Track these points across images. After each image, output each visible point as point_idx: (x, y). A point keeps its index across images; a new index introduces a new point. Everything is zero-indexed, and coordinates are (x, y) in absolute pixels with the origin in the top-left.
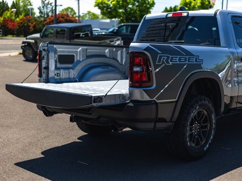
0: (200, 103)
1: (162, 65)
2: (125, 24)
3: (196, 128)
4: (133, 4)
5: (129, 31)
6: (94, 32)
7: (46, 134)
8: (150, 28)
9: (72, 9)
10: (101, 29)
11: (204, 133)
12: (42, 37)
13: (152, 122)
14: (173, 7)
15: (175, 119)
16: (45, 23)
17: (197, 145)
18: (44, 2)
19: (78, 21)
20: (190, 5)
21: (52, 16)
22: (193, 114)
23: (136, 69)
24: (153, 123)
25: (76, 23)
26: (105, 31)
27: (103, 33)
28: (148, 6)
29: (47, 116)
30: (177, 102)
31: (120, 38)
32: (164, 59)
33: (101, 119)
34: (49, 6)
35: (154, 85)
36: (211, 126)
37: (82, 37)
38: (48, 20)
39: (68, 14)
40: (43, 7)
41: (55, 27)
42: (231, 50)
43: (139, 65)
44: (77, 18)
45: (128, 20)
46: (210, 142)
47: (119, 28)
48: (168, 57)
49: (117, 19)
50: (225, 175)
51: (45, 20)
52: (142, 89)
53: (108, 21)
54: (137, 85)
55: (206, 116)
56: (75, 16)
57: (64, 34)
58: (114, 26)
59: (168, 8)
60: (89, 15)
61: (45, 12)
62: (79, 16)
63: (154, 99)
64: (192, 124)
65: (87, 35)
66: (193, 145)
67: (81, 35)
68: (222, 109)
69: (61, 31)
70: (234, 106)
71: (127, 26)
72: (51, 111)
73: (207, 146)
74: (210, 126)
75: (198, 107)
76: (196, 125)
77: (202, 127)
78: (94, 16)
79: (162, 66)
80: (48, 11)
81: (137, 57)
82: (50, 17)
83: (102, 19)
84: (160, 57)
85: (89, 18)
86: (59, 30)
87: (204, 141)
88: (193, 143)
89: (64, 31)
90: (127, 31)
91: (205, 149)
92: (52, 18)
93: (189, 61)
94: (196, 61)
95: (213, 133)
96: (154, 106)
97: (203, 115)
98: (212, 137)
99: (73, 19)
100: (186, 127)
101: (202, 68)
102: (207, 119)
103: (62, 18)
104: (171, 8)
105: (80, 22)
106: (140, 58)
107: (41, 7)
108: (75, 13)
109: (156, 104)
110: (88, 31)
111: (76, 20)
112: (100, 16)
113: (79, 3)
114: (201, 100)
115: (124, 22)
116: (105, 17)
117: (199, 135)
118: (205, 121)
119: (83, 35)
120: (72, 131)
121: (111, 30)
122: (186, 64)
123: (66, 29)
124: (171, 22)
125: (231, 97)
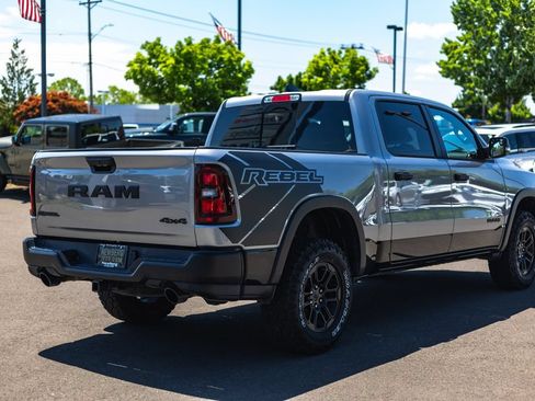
0: (320, 251)
1: (249, 186)
2: (191, 114)
3: (316, 297)
4: (209, 73)
5: (200, 128)
6: (126, 131)
7: (44, 324)
8: (239, 121)
9: (75, 83)
10: (141, 125)
11: (331, 306)
12: (16, 143)
13: (236, 284)
14: (294, 76)
15: (276, 279)
16: (15, 114)
17: (318, 326)
18: (13, 68)
19: (89, 109)
20: (328, 72)
21: (31, 99)
22: (310, 271)
23: (207, 193)
24: (239, 287)
25: (86, 112)
26: (150, 129)
27: (146, 134)
28: (240, 75)
29: (48, 285)
30: (279, 249)
31: (182, 143)
32: (254, 175)
33: (149, 282)
34: (24, 76)
35: (239, 220)
36: (344, 292)
37: (101, 142)
38: (23, 108)
39: (66, 94)
40: (12, 79)
41: (44, 123)
42: (375, 159)
43: (211, 186)
44: (87, 102)
45: (197, 105)
46: (341, 321)
47: (180, 121)
48: (261, 173)
49: (174, 103)
50: (364, 372)
51: (15, 108)
52: (217, 227)
53: (156, 106)
54: (209, 219)
55: (334, 277)
56: (81, 96)
57: (65, 136)
58: (169, 119)
59: (285, 79)
60: (114, 94)
61: (16, 90)
62: (92, 97)
63: (239, 244)
64: (308, 289)
65: (111, 138)
66: (312, 326)
67: (100, 139)
68: (363, 264)
69: (57, 130)
70: (385, 258)
71: (196, 119)
72: (55, 274)
73: (338, 328)
74: (342, 294)
75: (317, 260)
76: (316, 292)
77: (328, 295)
78: (126, 98)
79: (252, 187)
80: (24, 86)
81: (209, 172)
82: (26, 101)
83: (143, 103)
84: (248, 173)
85: (114, 101)
86: (52, 129)
87: (332, 320)
88: (312, 322)
89: (65, 130)
90: (196, 129)
91: (334, 333)
92: (31, 103)
93: (298, 179)
94: (311, 180)
95: (347, 305)
96: (239, 256)
97: (328, 273)
98: (345, 313)
99: (77, 104)
100: (296, 293)
101: (321, 191)
102: (336, 281)
103: (54, 101)
104: (290, 79)
105: (93, 111)
106: (212, 175)
107: (8, 78)
108: (82, 91)
109: (244, 252)
110: (115, 130)
111: (85, 106)
112: (138, 98)
113: (91, 71)
114: (322, 247)
115: (189, 111)
116: (148, 100)
117: (323, 310)
118: (333, 284)
119: (103, 137)
120: (93, 317)
121: (163, 127)
122: (293, 184)
123: (68, 127)
124: (270, 112)
125: (379, 243)
